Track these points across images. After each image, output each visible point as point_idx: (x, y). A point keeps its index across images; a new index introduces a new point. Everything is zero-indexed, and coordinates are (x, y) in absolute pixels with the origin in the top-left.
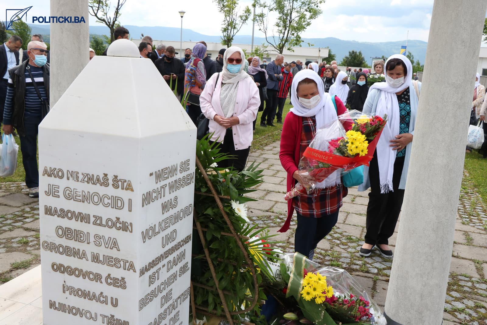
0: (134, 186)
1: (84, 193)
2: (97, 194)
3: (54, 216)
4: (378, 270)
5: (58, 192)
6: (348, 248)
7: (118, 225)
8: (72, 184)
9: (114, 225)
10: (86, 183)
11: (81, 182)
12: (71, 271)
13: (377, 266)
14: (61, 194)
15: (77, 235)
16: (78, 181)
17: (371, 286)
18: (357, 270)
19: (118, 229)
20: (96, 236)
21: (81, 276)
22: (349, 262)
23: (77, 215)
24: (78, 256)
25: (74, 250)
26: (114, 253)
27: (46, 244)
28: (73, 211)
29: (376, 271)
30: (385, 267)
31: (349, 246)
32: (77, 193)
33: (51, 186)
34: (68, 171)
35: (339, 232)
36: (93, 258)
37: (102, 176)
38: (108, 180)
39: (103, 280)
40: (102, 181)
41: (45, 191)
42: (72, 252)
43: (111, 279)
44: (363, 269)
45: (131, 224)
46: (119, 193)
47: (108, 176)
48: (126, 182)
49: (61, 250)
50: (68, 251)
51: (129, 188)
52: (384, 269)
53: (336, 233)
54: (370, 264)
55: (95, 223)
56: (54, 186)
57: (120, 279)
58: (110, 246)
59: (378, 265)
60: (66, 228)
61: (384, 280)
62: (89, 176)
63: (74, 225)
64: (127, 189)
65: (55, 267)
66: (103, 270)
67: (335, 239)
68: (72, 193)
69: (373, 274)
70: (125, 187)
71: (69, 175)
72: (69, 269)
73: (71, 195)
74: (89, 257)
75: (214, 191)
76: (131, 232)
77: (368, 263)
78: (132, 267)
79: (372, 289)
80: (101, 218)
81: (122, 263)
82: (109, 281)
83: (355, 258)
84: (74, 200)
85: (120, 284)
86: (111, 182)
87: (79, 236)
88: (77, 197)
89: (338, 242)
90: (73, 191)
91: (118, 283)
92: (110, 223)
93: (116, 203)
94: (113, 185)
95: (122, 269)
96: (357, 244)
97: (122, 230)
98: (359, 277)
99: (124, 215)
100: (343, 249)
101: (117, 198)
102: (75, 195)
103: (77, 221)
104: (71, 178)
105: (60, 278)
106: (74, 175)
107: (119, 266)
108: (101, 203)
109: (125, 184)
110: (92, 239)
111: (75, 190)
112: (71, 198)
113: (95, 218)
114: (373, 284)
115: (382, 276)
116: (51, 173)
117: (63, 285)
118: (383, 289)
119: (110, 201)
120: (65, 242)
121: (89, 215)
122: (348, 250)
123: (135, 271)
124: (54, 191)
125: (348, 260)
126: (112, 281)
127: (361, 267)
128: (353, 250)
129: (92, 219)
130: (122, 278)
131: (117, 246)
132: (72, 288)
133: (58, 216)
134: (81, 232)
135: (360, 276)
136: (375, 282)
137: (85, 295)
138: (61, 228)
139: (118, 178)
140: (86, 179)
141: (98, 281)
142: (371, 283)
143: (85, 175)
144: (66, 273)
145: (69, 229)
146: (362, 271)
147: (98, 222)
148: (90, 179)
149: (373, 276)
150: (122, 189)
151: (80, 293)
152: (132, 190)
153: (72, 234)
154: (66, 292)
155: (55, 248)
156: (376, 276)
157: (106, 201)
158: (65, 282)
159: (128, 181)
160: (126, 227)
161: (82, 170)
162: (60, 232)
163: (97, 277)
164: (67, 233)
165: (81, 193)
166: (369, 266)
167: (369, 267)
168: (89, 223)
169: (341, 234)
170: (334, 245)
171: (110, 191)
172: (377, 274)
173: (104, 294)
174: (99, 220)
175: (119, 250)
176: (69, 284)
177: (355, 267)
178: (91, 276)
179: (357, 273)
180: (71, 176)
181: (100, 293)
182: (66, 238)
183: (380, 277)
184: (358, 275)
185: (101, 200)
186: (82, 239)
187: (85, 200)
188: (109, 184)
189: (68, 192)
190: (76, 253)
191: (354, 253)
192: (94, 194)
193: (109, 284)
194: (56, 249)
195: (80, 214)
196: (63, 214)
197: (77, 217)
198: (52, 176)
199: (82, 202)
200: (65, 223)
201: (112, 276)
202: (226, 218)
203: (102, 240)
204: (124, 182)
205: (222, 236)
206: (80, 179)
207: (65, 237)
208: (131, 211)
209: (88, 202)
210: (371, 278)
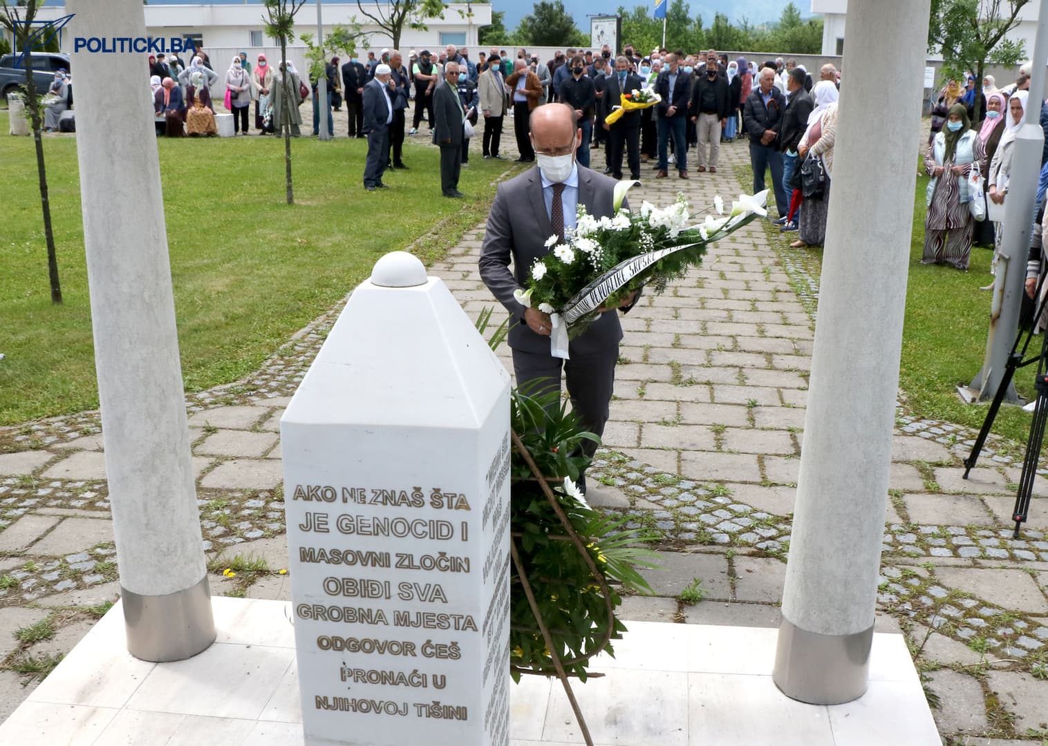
0: (470, 502)
1: (376, 521)
2: (402, 520)
3: (319, 562)
4: (730, 537)
5: (327, 524)
6: (663, 499)
7: (443, 564)
8: (353, 508)
9: (435, 564)
10: (380, 505)
11: (370, 503)
12: (356, 646)
13: (727, 530)
14: (332, 525)
15: (366, 589)
16: (365, 503)
17: (726, 569)
18: (692, 543)
19: (445, 569)
20: (402, 585)
21: (376, 651)
22: (674, 527)
23: (364, 556)
24: (370, 621)
25: (361, 612)
26: (437, 608)
27: (304, 609)
28: (358, 552)
29: (726, 539)
30: (742, 528)
31: (664, 496)
32: (363, 522)
33: (312, 515)
34: (343, 488)
35: (636, 468)
36: (398, 619)
37: (410, 492)
38: (423, 496)
39: (418, 651)
40: (411, 499)
41: (300, 525)
42: (357, 615)
43: (432, 648)
44: (703, 538)
45: (467, 560)
46: (445, 514)
47: (422, 491)
48: (456, 496)
49: (335, 614)
50: (347, 615)
51: (463, 504)
52: (740, 532)
53: (631, 470)
54: (713, 526)
55: (399, 565)
56: (316, 516)
57: (449, 645)
58: (428, 597)
59: (726, 526)
60: (343, 579)
61: (744, 555)
62: (385, 494)
63: (358, 572)
64: (457, 508)
65: (325, 643)
66: (418, 636)
67: (633, 484)
68: (355, 523)
69: (723, 544)
70: (454, 505)
71: (347, 495)
72: (353, 643)
73: (352, 526)
74: (390, 618)
75: (538, 473)
76: (468, 571)
77: (709, 526)
78: (470, 623)
79: (728, 574)
80: (410, 557)
81: (452, 621)
82: (429, 650)
83: (682, 518)
84: (358, 533)
85: (448, 652)
86: (427, 499)
87: (370, 589)
88: (364, 529)
89: (642, 489)
90: (355, 519)
91: (446, 652)
92: (428, 563)
93: (438, 530)
94: (432, 503)
95: (452, 630)
96: (678, 488)
97: (452, 570)
98: (699, 555)
99: (454, 548)
100: (653, 502)
101: (439, 523)
102: (359, 525)
103: (366, 565)
104: (350, 500)
105: (334, 658)
106: (357, 495)
107: (447, 625)
108: (410, 533)
109: (455, 500)
110: (394, 591)
111: (359, 518)
112: (352, 530)
113: (399, 558)
114: (727, 564)
115: (740, 547)
116: (311, 494)
117: (342, 669)
118: (749, 571)
119: (427, 529)
120: (342, 601)
121: (388, 555)
122: (665, 504)
123: (475, 630)
124: (317, 522)
125: (671, 525)
126: (434, 651)
127: (699, 535)
128: (675, 503)
129: (394, 560)
130: (452, 643)
131: (442, 596)
132: (358, 671)
133: (328, 562)
134: (373, 582)
135: (700, 552)
136: (730, 560)
137: (384, 678)
138: (334, 579)
139: (442, 492)
140: (380, 499)
141: (409, 653)
142: (724, 564)
143: (379, 492)
144: (346, 650)
145: (349, 581)
146: (702, 543)
147: (406, 563)
148: (388, 498)
149: (725, 550)
150: (450, 507)
151: (374, 677)
152: (468, 508)
153: (356, 587)
154: (348, 679)
155: (323, 614)
156: (730, 548)
157: (420, 529)
158: (344, 663)
159: (460, 495)
160: (457, 565)
161: (370, 484)
162: (332, 586)
163: (407, 648)
164: (346, 587)
165: (371, 522)
166: (711, 530)
167: (713, 533)
168: (389, 566)
169: (641, 471)
170: (634, 496)
171: (428, 513)
172: (730, 544)
173: (420, 673)
174: (407, 560)
175: (446, 602)
176: (352, 665)
177: (686, 536)
178: (395, 648)
179: (695, 548)
180: (351, 496)
181: (412, 672)
182: (344, 595)
183: (736, 550)
184: (696, 552)
185: (410, 529)
186: (374, 592)
187: (379, 531)
188: (424, 503)
189: (345, 522)
190: (364, 616)
191: (677, 507)
192: (395, 521)
193: (430, 656)
194: (326, 615)
195: (370, 554)
196: (337, 557)
197: (364, 560)
198: (312, 500)
199: (375, 535)
200: (342, 571)
201: (434, 643)
202: (559, 513)
203: (414, 590)
204: (452, 497)
205: (550, 541)
206: (368, 500)
207: (342, 593)
208: (466, 540)
209: (386, 533)
210: (721, 553)
